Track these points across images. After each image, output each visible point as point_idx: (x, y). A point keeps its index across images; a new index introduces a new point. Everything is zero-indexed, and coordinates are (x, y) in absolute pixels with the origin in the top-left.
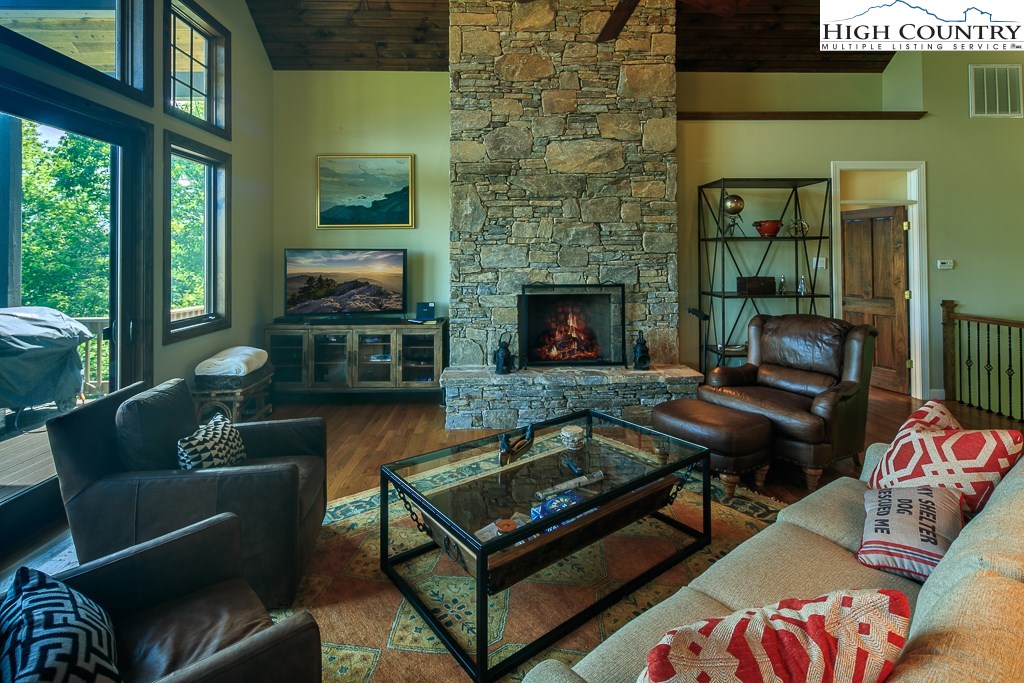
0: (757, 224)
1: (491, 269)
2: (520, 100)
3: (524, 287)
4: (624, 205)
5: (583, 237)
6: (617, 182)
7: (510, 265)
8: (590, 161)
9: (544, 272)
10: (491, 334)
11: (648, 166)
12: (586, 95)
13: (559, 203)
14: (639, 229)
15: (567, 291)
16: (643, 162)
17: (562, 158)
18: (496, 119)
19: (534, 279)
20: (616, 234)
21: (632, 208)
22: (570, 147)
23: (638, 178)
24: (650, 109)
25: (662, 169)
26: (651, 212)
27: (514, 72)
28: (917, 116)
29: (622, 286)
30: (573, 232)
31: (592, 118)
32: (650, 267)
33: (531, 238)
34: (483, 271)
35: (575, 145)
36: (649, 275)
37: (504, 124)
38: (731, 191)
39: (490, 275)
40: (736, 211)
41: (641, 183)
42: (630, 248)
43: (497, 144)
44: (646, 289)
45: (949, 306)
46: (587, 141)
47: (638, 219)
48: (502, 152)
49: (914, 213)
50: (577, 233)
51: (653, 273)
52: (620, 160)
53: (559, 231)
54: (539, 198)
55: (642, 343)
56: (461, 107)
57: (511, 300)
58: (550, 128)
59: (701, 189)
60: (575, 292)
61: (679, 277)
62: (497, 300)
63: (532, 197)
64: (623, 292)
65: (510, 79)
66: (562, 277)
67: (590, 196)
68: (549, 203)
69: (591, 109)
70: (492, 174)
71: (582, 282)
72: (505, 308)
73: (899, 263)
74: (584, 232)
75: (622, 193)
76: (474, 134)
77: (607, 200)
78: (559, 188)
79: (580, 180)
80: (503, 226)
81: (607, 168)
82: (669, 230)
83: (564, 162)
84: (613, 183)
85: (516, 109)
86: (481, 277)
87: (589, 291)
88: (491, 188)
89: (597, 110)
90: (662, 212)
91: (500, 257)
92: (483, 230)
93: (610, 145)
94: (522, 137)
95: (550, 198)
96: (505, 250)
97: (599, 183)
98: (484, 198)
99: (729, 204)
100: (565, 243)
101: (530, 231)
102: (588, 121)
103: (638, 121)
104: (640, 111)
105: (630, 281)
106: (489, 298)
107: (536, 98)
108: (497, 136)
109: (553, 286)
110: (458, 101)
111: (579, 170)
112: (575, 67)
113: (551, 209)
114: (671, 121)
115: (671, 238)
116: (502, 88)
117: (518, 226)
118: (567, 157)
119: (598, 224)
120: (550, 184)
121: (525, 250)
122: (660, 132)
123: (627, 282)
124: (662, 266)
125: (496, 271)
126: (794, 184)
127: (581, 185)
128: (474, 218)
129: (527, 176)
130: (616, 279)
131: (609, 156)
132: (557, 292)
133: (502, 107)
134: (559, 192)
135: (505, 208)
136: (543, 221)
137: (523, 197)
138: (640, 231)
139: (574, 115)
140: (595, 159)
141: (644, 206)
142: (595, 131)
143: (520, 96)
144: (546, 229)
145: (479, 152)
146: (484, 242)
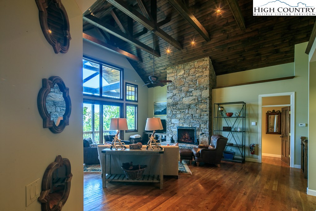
3: (178, 127)
4: (197, 110)
7: (176, 123)
9: (182, 124)
11: (203, 101)
12: (190, 87)
13: (185, 110)
14: (200, 115)
15: (186, 128)
17: (185, 101)
19: (180, 126)
20: (196, 116)
21: (199, 111)
22: (187, 98)
23: (201, 104)
24: (203, 88)
25: (206, 101)
27: (177, 84)
30: (187, 116)
31: (191, 91)
34: (172, 124)
35: (188, 98)
37: (175, 95)
38: (220, 106)
39: (173, 125)
40: (222, 111)
42: (198, 119)
43: (174, 99)
44: (202, 129)
46: (190, 97)
47: (200, 113)
51: (203, 125)
52: (197, 100)
53: (185, 116)
54: (181, 109)
55: (197, 140)
56: (168, 93)
57: (176, 130)
58: (183, 95)
62: (174, 130)
65: (176, 86)
66: (185, 126)
67: (191, 108)
69: (191, 90)
70: (173, 105)
71: (189, 127)
74: (189, 116)
75: (197, 107)
76: (170, 97)
77: (194, 109)
78: (185, 107)
79: (189, 105)
80: (175, 115)
81: (194, 102)
82: (207, 115)
84: (195, 105)
85: (177, 92)
86: (171, 125)
89: (192, 90)
90: (206, 111)
92: (172, 116)
93: (194, 97)
94: (178, 97)
95: (183, 109)
96: (175, 120)
97: (192, 106)
98: (172, 110)
99: (220, 109)
100: (186, 118)
101: (179, 116)
102: (190, 93)
103: (201, 91)
104: (201, 89)
105: (198, 127)
107: (181, 89)
108: (174, 97)
109: (183, 127)
110: (168, 92)
111: (188, 103)
112: (188, 82)
113: (183, 111)
114: (208, 90)
115: (208, 117)
116: (175, 88)
118: (187, 101)
119: (192, 114)
120: (183, 106)
121: (179, 120)
122: (205, 93)
124: (206, 124)
127: (189, 107)
128: (170, 114)
129: (179, 105)
130: (196, 126)
131: (194, 99)
133: (175, 92)
135: (175, 112)
136: (182, 114)
137: (179, 109)
139: (188, 92)
140: (191, 101)
141: (202, 110)
142: (192, 95)
143: (178, 89)
144: (182, 116)
145: (171, 101)
146: (172, 118)
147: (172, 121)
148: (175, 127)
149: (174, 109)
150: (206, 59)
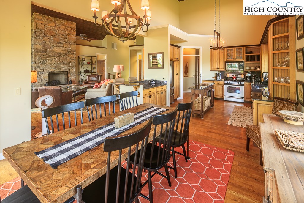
0: (87, 62)
1: (42, 69)
4: (67, 58)
5: (60, 64)
6: (66, 54)
7: (46, 68)
8: (62, 51)
9: (53, 69)
10: (42, 81)
12: (61, 39)
15: (57, 73)
16: (70, 52)
18: (44, 41)
19: (51, 71)
20: (66, 63)
21: (69, 59)
22: (58, 48)
24: (72, 43)
25: (73, 53)
26: (72, 60)
27: (47, 33)
28: (106, 48)
29: (67, 72)
30: (58, 63)
32: (71, 68)
34: (41, 69)
35: (59, 48)
36: (71, 70)
38: (84, 57)
39: (42, 70)
40: (84, 60)
41: (70, 55)
42: (68, 65)
43: (44, 46)
44: (71, 72)
45: (109, 73)
46: (61, 47)
47: (69, 61)
48: (45, 48)
49: (106, 61)
52: (67, 51)
53: (56, 62)
54: (52, 56)
55: (71, 80)
56: (36, 38)
57: (46, 75)
58: (54, 44)
59: (79, 56)
60: (59, 73)
61: (76, 70)
62: (43, 75)
63: (51, 56)
66: (56, 70)
67: (62, 56)
69: (62, 42)
70: (43, 51)
71: (60, 71)
72: (45, 77)
73: (104, 68)
75: (67, 56)
76: (39, 44)
77: (64, 57)
80: (45, 61)
81: (65, 52)
83: (57, 50)
85: (48, 40)
86: (40, 71)
87: (61, 73)
91: (44, 67)
92: (41, 62)
93: (65, 48)
94: (49, 45)
95: (54, 56)
96: (45, 65)
97: (63, 55)
98: (41, 56)
99: (84, 59)
100: (57, 64)
101: (50, 62)
102: (61, 44)
103: (70, 45)
104: (70, 43)
105: (68, 71)
106: (42, 74)
107: (52, 39)
108: (44, 44)
109: (55, 72)
110: (36, 37)
111: (60, 52)
112: (59, 34)
113: (54, 58)
114: (75, 45)
115: (75, 64)
116: (45, 36)
117: (48, 61)
118: (57, 49)
119: (63, 61)
120: (54, 54)
121: (49, 65)
122: (73, 47)
124: (73, 68)
125: (43, 69)
126: (92, 57)
127: (60, 54)
128: (39, 59)
129: (50, 52)
130: (66, 71)
131: (65, 50)
132: (55, 73)
133: (45, 39)
134: (56, 56)
135: (45, 58)
136: (53, 60)
137: (49, 56)
138: (70, 63)
139: (59, 43)
141: (71, 59)
142: (63, 46)
143: (48, 38)
144: (53, 62)
145: (40, 47)
146: (41, 64)
147: (41, 67)
148: (45, 71)
149: (43, 55)
150: (73, 23)
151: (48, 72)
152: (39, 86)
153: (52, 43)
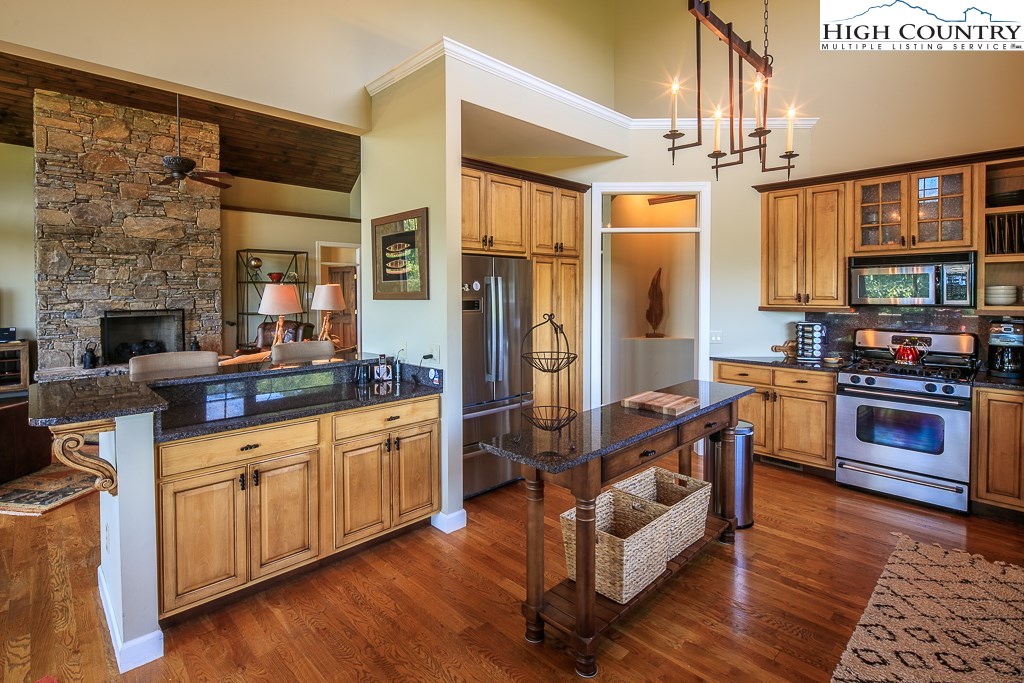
0: (270, 275)
1: (75, 301)
2: (101, 186)
3: (106, 312)
4: (184, 260)
5: (154, 280)
6: (179, 246)
7: (93, 298)
8: (159, 231)
9: (123, 302)
10: (77, 345)
11: (201, 237)
12: (155, 189)
13: (134, 257)
14: (195, 276)
15: (141, 315)
16: (198, 235)
17: (136, 228)
18: (80, 197)
19: (114, 307)
20: (178, 278)
21: (190, 263)
22: (143, 222)
23: (194, 244)
24: (203, 203)
25: (211, 240)
26: (203, 265)
27: (95, 166)
29: (183, 310)
30: (146, 276)
31: (161, 204)
32: (202, 298)
33: (111, 280)
34: (69, 302)
35: (146, 220)
36: (202, 303)
37: (87, 201)
38: (256, 255)
39: (76, 305)
40: (258, 267)
41: (196, 248)
42: (188, 287)
43: (80, 214)
44: (200, 312)
46: (156, 219)
47: (194, 270)
48: (85, 221)
49: (359, 270)
50: (149, 277)
51: (205, 302)
52: (181, 232)
53: (135, 276)
54: (118, 253)
56: (46, 185)
57: (96, 321)
58: (126, 207)
59: (238, 252)
60: (148, 314)
61: (223, 304)
62: (82, 322)
63: (112, 252)
64: (183, 313)
65: (92, 170)
66: (136, 305)
67: (159, 254)
68: (126, 257)
69: (159, 198)
70: (77, 235)
71: (153, 308)
72: (89, 329)
74: (154, 277)
75: (183, 253)
76: (60, 205)
77: (171, 257)
78: (134, 247)
79: (151, 243)
80: (87, 271)
81: (171, 237)
82: (216, 276)
83: (138, 231)
84: (175, 247)
85: (98, 192)
86: (67, 306)
87: (158, 314)
88: (76, 245)
89: (164, 199)
90: (211, 266)
91: (85, 292)
92: (68, 274)
93: (174, 223)
94: (103, 212)
95: (127, 254)
96: (89, 287)
97: (165, 246)
98: (69, 251)
99: (253, 263)
100: (140, 283)
101: (110, 275)
102: (157, 206)
103: (194, 209)
104: (196, 203)
106: (75, 320)
107: (115, 186)
108: (81, 209)
109: (130, 311)
110: (44, 180)
111: (150, 237)
112: (146, 170)
113: (127, 261)
114: (217, 211)
115: (217, 281)
116: (85, 176)
117: (100, 272)
118: (140, 227)
119: (165, 272)
120: (127, 245)
121: (107, 288)
122: (210, 218)
123: (187, 307)
124: (211, 298)
125: (81, 302)
126: (295, 253)
127: (152, 246)
128: (60, 265)
129: (107, 238)
130: (179, 306)
131: (173, 229)
132: (133, 315)
133: (85, 190)
134: (134, 250)
135: (88, 259)
136: (122, 269)
137: (104, 253)
138: (196, 277)
139: (146, 201)
140: (162, 231)
141: (198, 261)
142: (162, 213)
143: (102, 183)
144: (124, 274)
145: (65, 219)
146: (70, 282)
147: (71, 293)
148: (88, 310)
149: (79, 248)
150: (209, 126)
151: (99, 313)
152: (63, 365)
153: (116, 203)
